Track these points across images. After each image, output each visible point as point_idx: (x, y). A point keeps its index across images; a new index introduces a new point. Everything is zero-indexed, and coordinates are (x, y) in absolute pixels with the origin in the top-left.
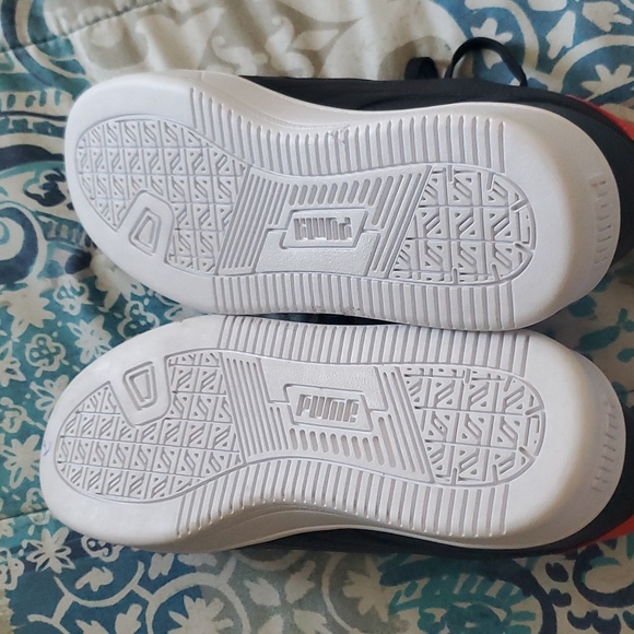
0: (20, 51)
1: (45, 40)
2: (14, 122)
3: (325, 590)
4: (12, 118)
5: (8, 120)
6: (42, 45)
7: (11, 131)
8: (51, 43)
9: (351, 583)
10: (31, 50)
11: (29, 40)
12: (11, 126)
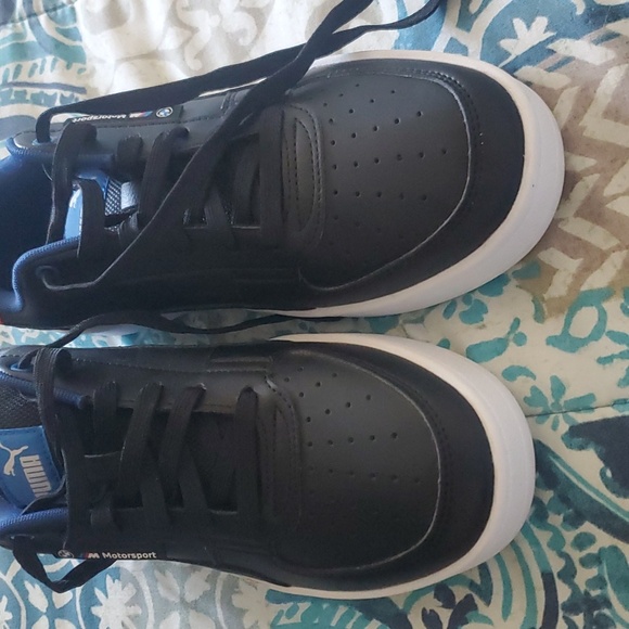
0: (33, 19)
1: (55, 9)
2: (16, 92)
3: (218, 595)
4: (15, 89)
5: (11, 90)
6: (53, 13)
7: (13, 102)
8: (59, 11)
9: (240, 592)
10: (43, 18)
11: (42, 9)
12: (13, 97)
